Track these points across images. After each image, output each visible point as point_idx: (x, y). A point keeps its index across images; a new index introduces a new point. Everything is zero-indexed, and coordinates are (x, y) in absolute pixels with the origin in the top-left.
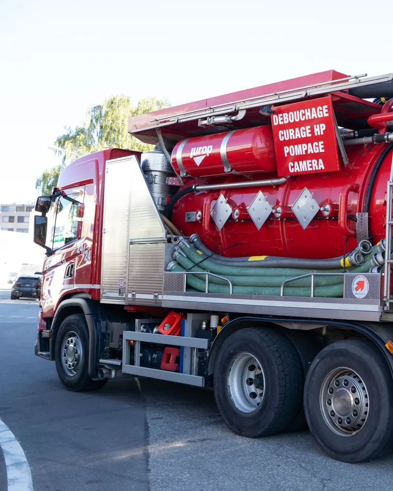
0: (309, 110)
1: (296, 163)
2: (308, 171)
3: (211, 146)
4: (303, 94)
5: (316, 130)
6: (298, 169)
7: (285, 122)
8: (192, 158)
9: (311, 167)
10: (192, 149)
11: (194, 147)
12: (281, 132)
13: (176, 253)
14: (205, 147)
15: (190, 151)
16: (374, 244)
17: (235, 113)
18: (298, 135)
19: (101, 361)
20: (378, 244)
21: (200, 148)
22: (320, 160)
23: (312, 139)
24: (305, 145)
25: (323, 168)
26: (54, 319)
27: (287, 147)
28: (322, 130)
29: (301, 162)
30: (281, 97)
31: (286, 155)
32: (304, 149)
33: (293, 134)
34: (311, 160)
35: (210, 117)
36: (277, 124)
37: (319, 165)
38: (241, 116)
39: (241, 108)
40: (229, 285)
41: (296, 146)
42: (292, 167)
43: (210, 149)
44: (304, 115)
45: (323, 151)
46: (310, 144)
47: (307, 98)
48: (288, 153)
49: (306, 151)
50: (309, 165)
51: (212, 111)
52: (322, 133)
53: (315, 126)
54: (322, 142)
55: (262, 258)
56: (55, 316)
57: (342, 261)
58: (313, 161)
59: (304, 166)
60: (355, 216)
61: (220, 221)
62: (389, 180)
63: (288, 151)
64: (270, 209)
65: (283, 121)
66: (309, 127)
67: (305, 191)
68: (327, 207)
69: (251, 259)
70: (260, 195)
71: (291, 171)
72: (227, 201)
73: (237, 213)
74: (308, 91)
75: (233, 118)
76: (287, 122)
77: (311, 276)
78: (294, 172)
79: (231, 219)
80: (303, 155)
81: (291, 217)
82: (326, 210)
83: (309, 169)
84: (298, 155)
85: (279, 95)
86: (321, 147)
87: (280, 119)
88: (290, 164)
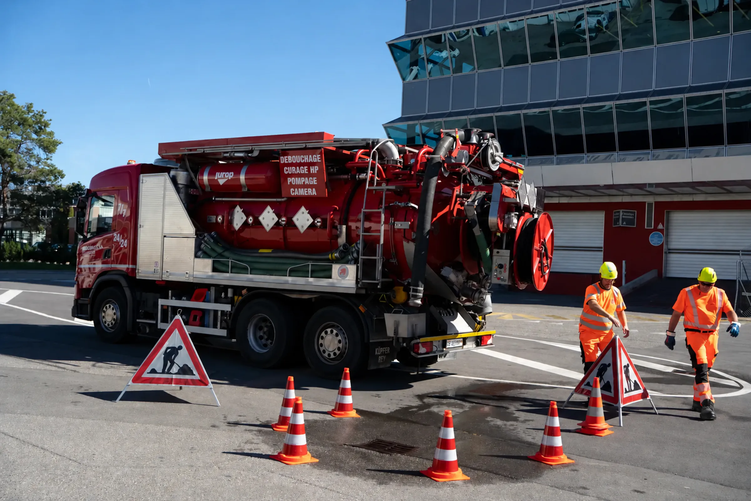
0: (307, 156)
1: (296, 189)
2: (304, 195)
3: (233, 173)
4: (304, 146)
5: (311, 170)
6: (297, 193)
7: (289, 162)
8: (217, 179)
9: (307, 193)
10: (217, 173)
11: (218, 172)
12: (285, 168)
13: (202, 246)
14: (228, 173)
15: (215, 174)
16: (350, 245)
17: (251, 151)
18: (298, 171)
19: (138, 320)
20: (353, 245)
21: (224, 173)
22: (314, 189)
23: (309, 175)
24: (303, 178)
25: (316, 194)
26: (92, 290)
27: (290, 179)
28: (316, 170)
29: (299, 189)
30: (287, 145)
31: (289, 184)
32: (302, 181)
33: (295, 170)
34: (307, 188)
35: (232, 152)
36: (283, 162)
37: (313, 192)
38: (256, 154)
39: (256, 149)
40: (248, 269)
41: (297, 179)
42: (293, 192)
43: (231, 175)
44: (303, 159)
45: (316, 183)
46: (306, 178)
47: (306, 148)
48: (291, 183)
49: (304, 182)
50: (306, 192)
51: (233, 148)
52: (316, 172)
53: (311, 167)
54: (316, 178)
55: (270, 251)
56: (93, 287)
57: (330, 256)
58: (309, 189)
59: (302, 192)
60: (337, 226)
61: (237, 224)
62: (362, 208)
63: (290, 181)
64: (276, 219)
65: (287, 161)
66: (307, 167)
67: (303, 209)
68: (318, 220)
69: (261, 251)
70: (269, 208)
71: (293, 194)
72: (243, 211)
73: (251, 220)
74: (307, 144)
75: (250, 155)
76: (291, 162)
77: (309, 264)
78: (294, 195)
79: (246, 224)
80: (301, 184)
81: (291, 225)
82: (318, 222)
83: (306, 194)
84: (298, 185)
85: (286, 144)
86: (315, 181)
87: (286, 160)
88: (292, 190)
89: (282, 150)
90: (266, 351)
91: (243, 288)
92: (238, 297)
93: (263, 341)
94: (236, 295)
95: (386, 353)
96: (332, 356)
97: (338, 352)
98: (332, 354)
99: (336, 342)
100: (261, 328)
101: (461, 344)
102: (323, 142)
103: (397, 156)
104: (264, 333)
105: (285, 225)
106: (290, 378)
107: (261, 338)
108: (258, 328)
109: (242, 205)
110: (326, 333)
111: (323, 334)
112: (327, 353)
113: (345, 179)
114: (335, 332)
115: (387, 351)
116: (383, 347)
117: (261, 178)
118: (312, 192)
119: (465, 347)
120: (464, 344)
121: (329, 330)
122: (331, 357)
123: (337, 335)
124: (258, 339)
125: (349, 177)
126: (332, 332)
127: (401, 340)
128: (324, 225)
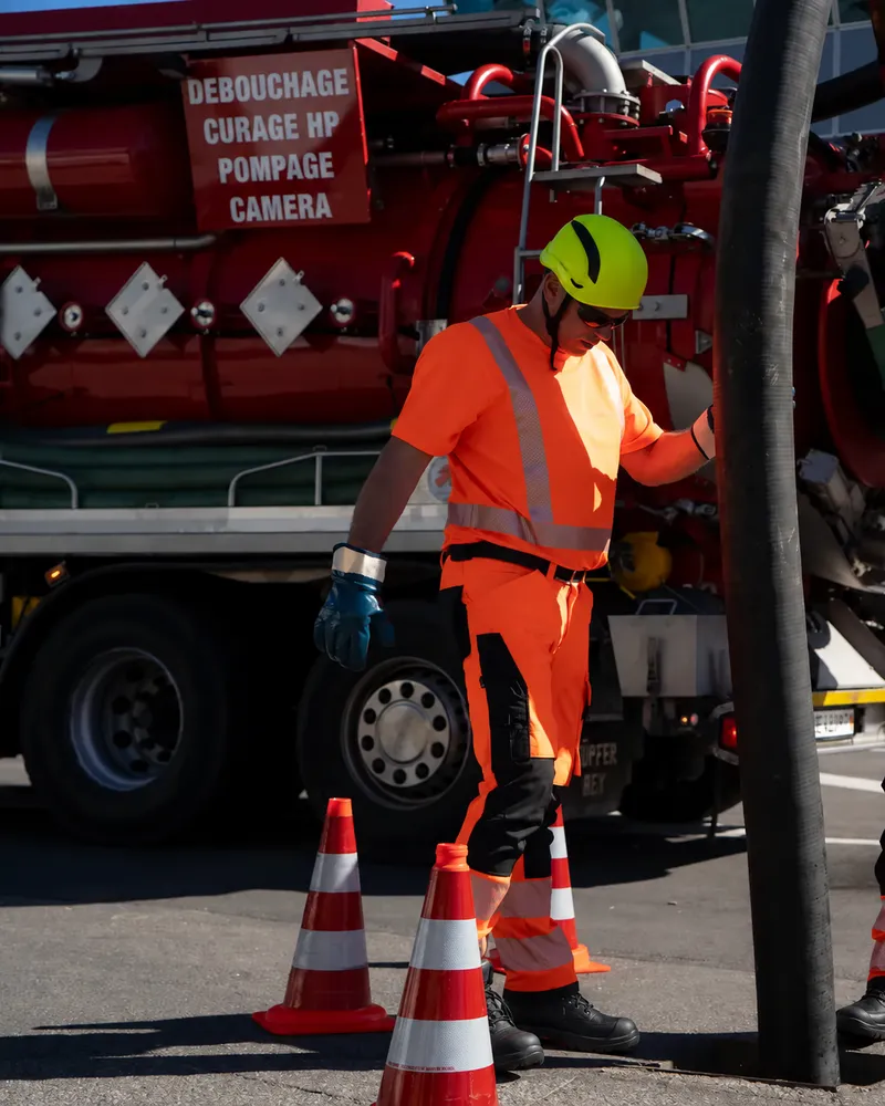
0: (295, 75)
1: (252, 200)
2: (285, 221)
4: (281, 35)
5: (311, 126)
6: (257, 214)
7: (224, 99)
9: (294, 211)
12: (209, 122)
17: (70, 62)
18: (260, 134)
22: (322, 197)
24: (280, 158)
25: (329, 215)
27: (227, 161)
28: (330, 125)
29: (265, 199)
30: (213, 36)
31: (223, 180)
32: (277, 169)
33: (245, 130)
34: (296, 194)
36: (199, 100)
37: (316, 208)
38: (87, 71)
39: (86, 52)
40: (68, 490)
41: (254, 159)
42: (239, 209)
44: (278, 86)
45: (331, 175)
46: (293, 157)
48: (231, 176)
49: (283, 173)
50: (289, 207)
52: (330, 135)
53: (310, 115)
54: (329, 155)
55: (156, 425)
58: (302, 197)
59: (273, 209)
60: (412, 327)
61: (18, 337)
62: (517, 244)
63: (229, 170)
64: (177, 310)
65: (216, 95)
66: (294, 116)
67: (281, 268)
68: (345, 304)
69: (114, 429)
70: (146, 273)
71: (237, 218)
72: (39, 289)
73: (75, 317)
74: (293, 30)
75: (63, 75)
76: (230, 99)
77: (314, 459)
78: (245, 221)
79: (54, 329)
80: (272, 181)
81: (235, 325)
82: (342, 311)
83: (289, 216)
84: (258, 182)
85: (209, 31)
86: (325, 165)
87: (209, 91)
88: (235, 201)
89: (193, 54)
90: (149, 780)
91: (50, 561)
92: (27, 603)
93: (132, 753)
94: (19, 594)
95: (606, 763)
96: (412, 780)
97: (433, 764)
98: (410, 771)
99: (428, 725)
100: (122, 706)
101: (848, 728)
102: (354, 20)
103: (618, 85)
104: (135, 722)
105: (211, 327)
106: (337, 806)
107: (123, 739)
108: (111, 703)
109: (33, 265)
110: (386, 697)
111: (373, 702)
112: (390, 769)
113: (432, 166)
114: (420, 689)
115: (608, 758)
116: (596, 743)
117: (110, 160)
118: (314, 206)
119: (859, 738)
120: (858, 729)
121: (395, 687)
122: (405, 785)
123: (428, 701)
124: (112, 744)
125: (451, 156)
126: (407, 691)
127: (670, 710)
128: (364, 323)
